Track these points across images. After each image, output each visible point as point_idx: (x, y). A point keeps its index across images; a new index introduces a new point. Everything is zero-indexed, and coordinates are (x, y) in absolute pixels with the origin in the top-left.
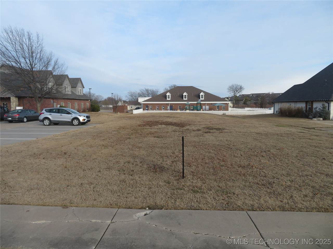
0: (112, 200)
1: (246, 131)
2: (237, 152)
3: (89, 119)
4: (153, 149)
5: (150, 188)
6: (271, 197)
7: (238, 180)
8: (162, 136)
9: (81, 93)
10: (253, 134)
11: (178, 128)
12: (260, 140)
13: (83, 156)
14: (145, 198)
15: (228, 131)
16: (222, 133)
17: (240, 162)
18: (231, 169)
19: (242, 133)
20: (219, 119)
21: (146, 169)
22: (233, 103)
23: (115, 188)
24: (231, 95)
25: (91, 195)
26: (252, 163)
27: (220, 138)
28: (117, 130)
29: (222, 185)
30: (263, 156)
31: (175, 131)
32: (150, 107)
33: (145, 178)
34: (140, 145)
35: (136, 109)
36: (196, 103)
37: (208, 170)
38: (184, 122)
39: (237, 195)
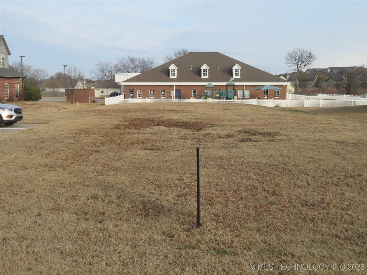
0: (63, 270)
1: (318, 138)
2: (301, 178)
3: (19, 115)
4: (142, 171)
5: (136, 246)
6: (361, 261)
7: (301, 230)
8: (160, 148)
9: (3, 65)
10: (331, 143)
11: (190, 132)
12: (344, 154)
13: (7, 187)
14: (126, 265)
15: (285, 138)
16: (273, 141)
17: (306, 195)
18: (289, 209)
19: (310, 143)
20: (268, 115)
21: (129, 209)
22: (295, 86)
23: (69, 246)
24: (291, 69)
25: (21, 259)
26: (328, 198)
27: (270, 152)
28: (74, 135)
29: (271, 238)
30: (348, 185)
31: (185, 138)
32: (138, 92)
33: (125, 226)
34: (118, 164)
35: (111, 95)
36: (225, 84)
37: (246, 211)
38: (203, 121)
39: (299, 258)
